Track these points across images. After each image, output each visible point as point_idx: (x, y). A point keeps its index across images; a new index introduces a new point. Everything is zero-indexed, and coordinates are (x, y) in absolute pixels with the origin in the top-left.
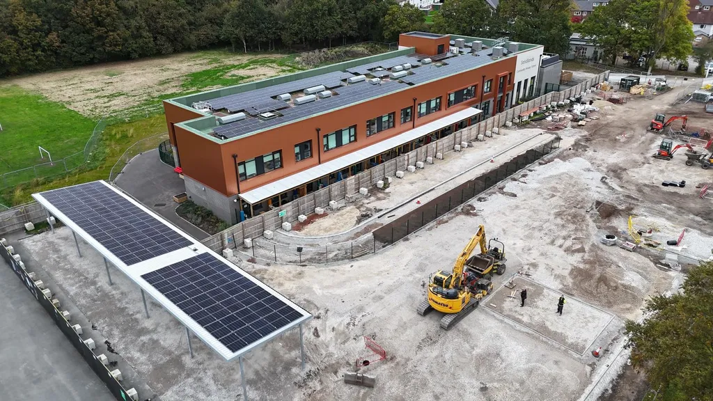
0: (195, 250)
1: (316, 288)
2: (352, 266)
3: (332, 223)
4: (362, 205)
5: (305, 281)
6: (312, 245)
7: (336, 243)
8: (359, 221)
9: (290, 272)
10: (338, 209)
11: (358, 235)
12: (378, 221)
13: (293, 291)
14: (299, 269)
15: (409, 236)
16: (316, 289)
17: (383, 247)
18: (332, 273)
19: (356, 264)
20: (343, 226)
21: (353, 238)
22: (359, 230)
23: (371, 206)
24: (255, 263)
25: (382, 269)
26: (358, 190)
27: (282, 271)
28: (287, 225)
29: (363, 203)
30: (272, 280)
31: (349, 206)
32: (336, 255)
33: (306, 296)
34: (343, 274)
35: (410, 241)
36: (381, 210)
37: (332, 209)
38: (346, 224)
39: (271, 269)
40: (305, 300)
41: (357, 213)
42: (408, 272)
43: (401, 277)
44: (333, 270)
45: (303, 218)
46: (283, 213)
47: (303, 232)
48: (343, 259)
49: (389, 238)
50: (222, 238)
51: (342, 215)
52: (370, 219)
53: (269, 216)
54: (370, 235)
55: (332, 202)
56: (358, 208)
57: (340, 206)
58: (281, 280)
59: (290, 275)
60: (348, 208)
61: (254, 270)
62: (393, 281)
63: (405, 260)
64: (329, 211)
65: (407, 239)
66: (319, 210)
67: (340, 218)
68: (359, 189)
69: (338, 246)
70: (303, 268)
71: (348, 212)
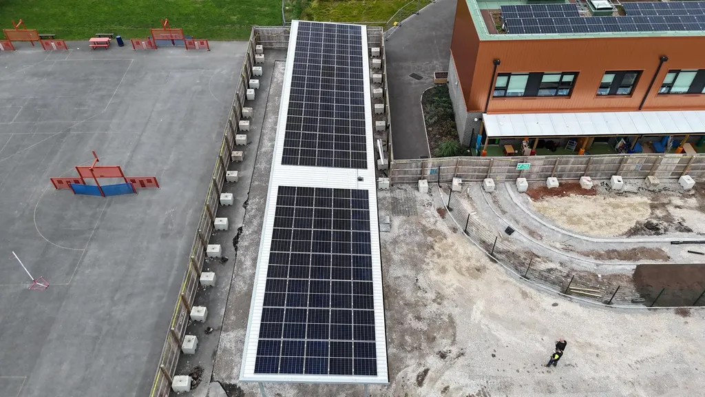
0: (360, 179)
1: (480, 305)
2: (555, 305)
3: (589, 212)
4: (663, 205)
5: (475, 287)
6: (532, 233)
7: (567, 249)
8: (634, 232)
9: (468, 259)
10: (620, 193)
11: (611, 254)
12: (667, 249)
13: (448, 292)
14: (485, 261)
15: (693, 309)
16: (478, 308)
17: (633, 302)
18: (519, 297)
19: (564, 304)
20: (601, 226)
21: (599, 256)
22: (619, 248)
23: (677, 214)
24: (443, 218)
25: (596, 341)
26: (678, 175)
27: (461, 251)
28: (523, 183)
29: (670, 203)
30: (439, 256)
31: (643, 195)
32: (550, 270)
33: (456, 312)
34: (532, 310)
35: (688, 319)
36: (689, 230)
37: (609, 188)
38: (609, 225)
39: (451, 238)
40: (450, 316)
41: (644, 215)
42: (630, 376)
43: (613, 377)
44: (525, 295)
45: (553, 182)
46: (525, 167)
47: (538, 204)
48: (553, 283)
49: (655, 292)
50: (423, 166)
51: (617, 206)
52: (655, 238)
53: (502, 163)
54: (629, 267)
55: (615, 178)
56: (653, 207)
57: (626, 188)
58: (449, 263)
59: (465, 264)
60: (638, 199)
61: (433, 227)
62: (592, 374)
63: (645, 351)
64: (602, 189)
65: (685, 313)
66: (586, 182)
67: (610, 209)
68: (681, 174)
69: (565, 256)
70: (489, 264)
71: (630, 205)
